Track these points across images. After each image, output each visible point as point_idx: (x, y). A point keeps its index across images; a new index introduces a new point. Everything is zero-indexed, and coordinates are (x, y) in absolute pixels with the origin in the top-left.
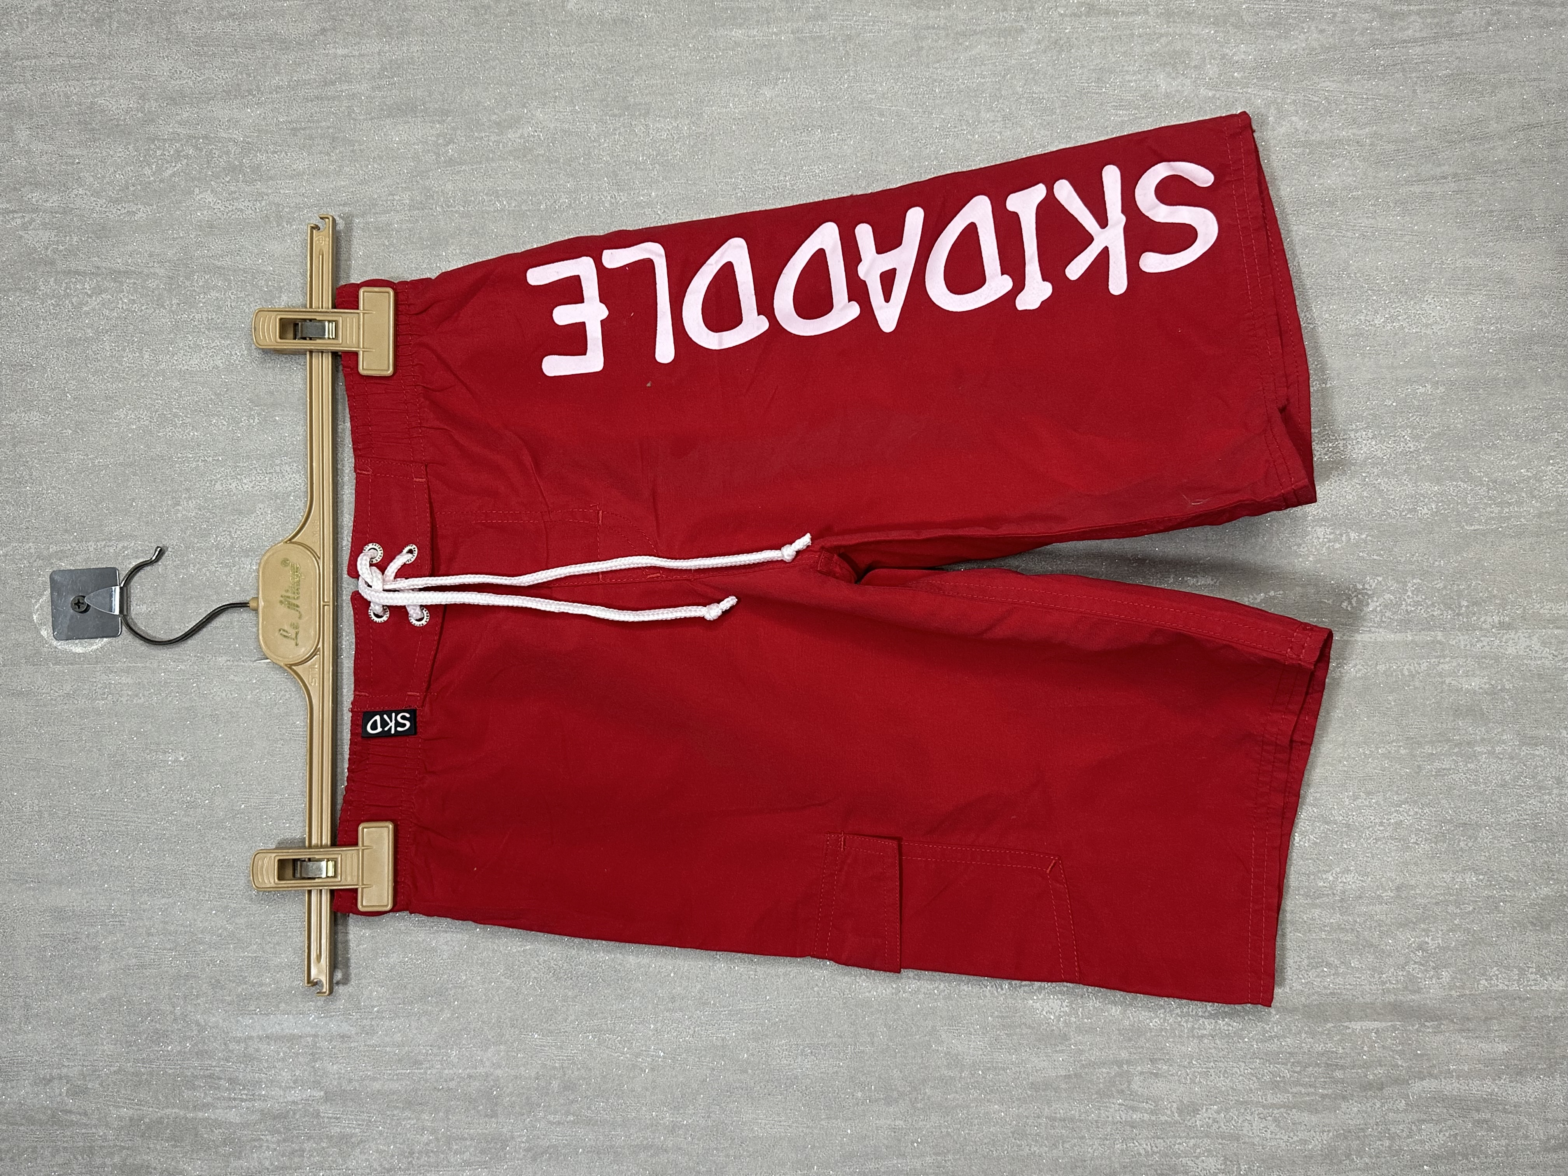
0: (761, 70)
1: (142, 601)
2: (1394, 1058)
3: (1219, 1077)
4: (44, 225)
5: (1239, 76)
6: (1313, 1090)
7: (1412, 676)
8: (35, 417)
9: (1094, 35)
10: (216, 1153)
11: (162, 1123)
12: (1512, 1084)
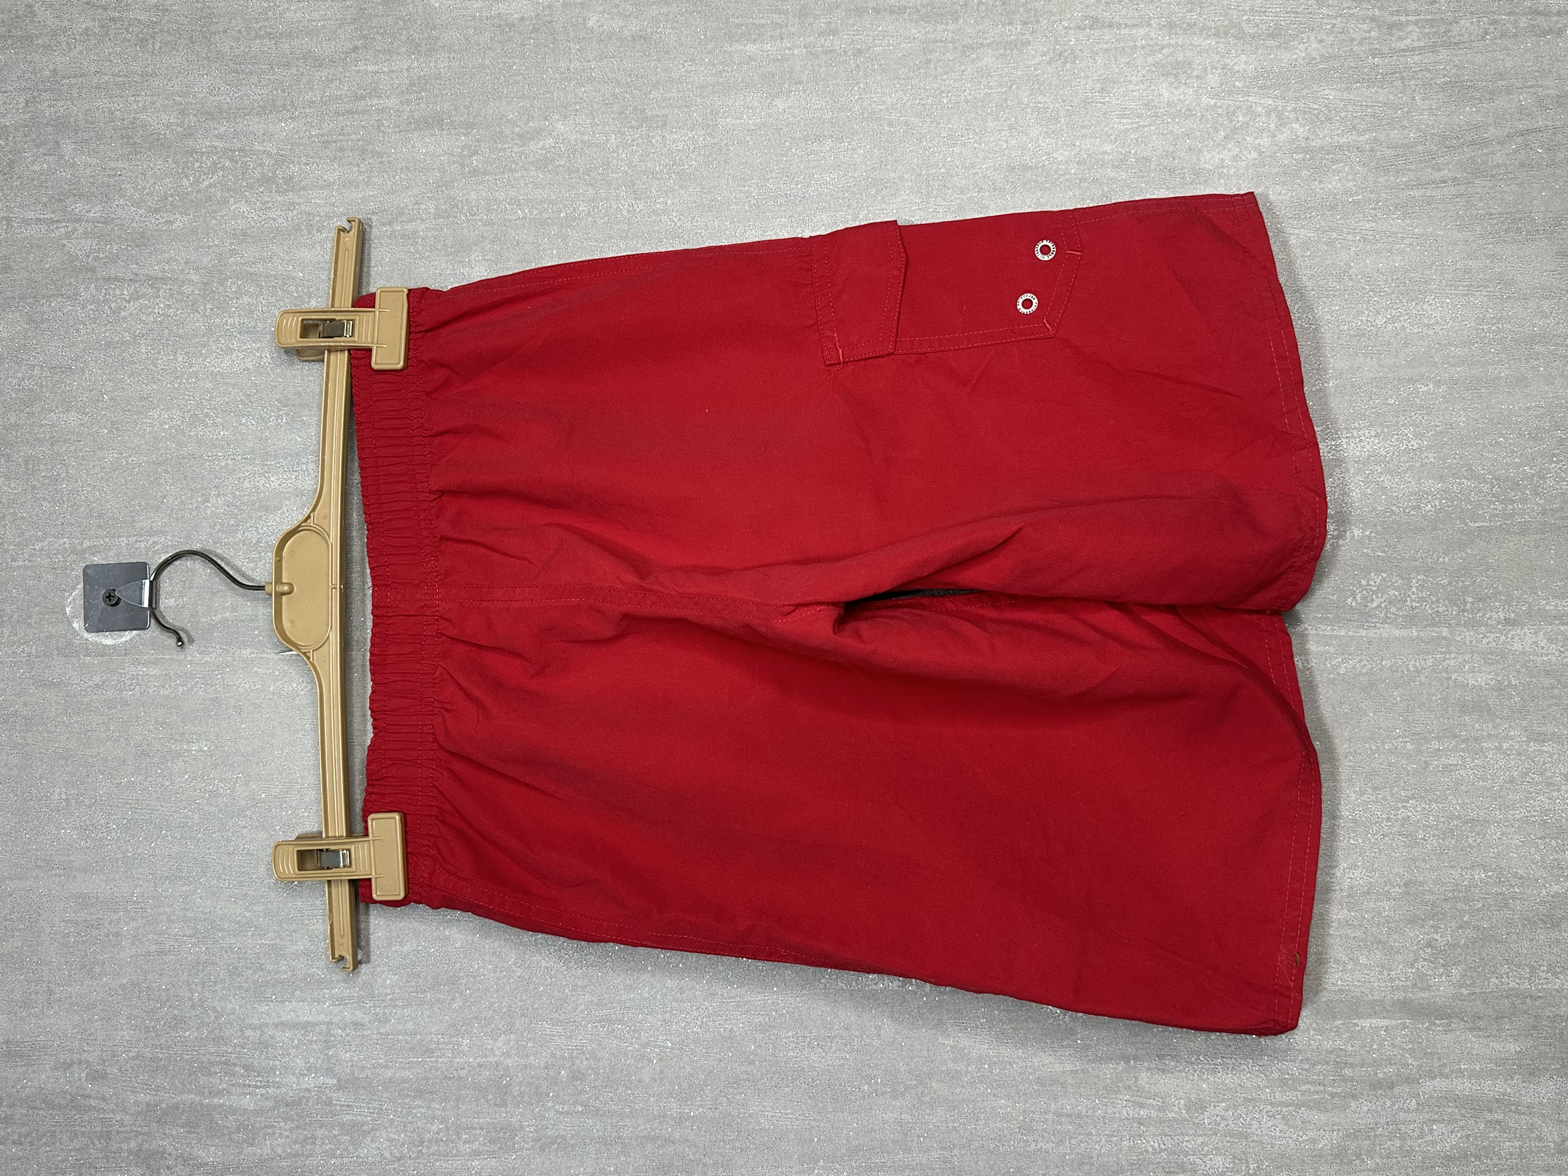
0: (774, 83)
1: (171, 594)
2: (1403, 1056)
3: (1227, 1074)
4: (86, 234)
5: (1240, 85)
6: (1322, 1088)
7: (1418, 672)
8: (73, 418)
9: (1098, 47)
10: (230, 1139)
11: (178, 1109)
12: (1525, 1085)
